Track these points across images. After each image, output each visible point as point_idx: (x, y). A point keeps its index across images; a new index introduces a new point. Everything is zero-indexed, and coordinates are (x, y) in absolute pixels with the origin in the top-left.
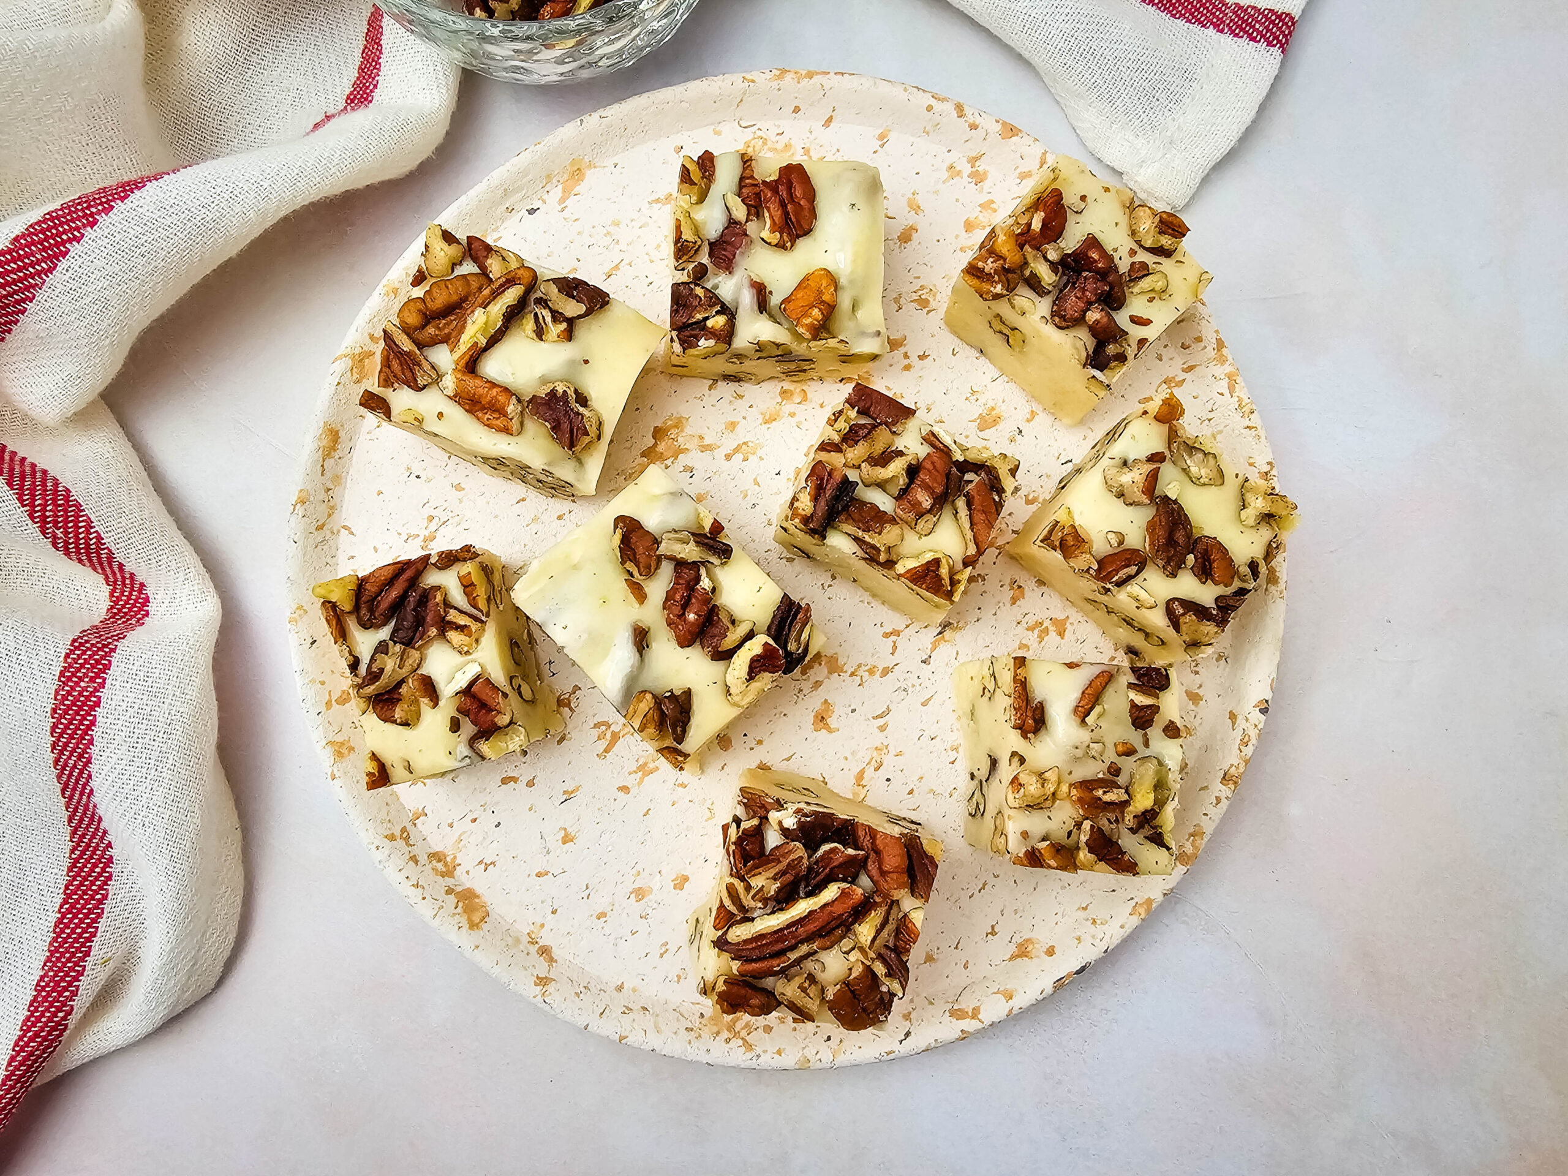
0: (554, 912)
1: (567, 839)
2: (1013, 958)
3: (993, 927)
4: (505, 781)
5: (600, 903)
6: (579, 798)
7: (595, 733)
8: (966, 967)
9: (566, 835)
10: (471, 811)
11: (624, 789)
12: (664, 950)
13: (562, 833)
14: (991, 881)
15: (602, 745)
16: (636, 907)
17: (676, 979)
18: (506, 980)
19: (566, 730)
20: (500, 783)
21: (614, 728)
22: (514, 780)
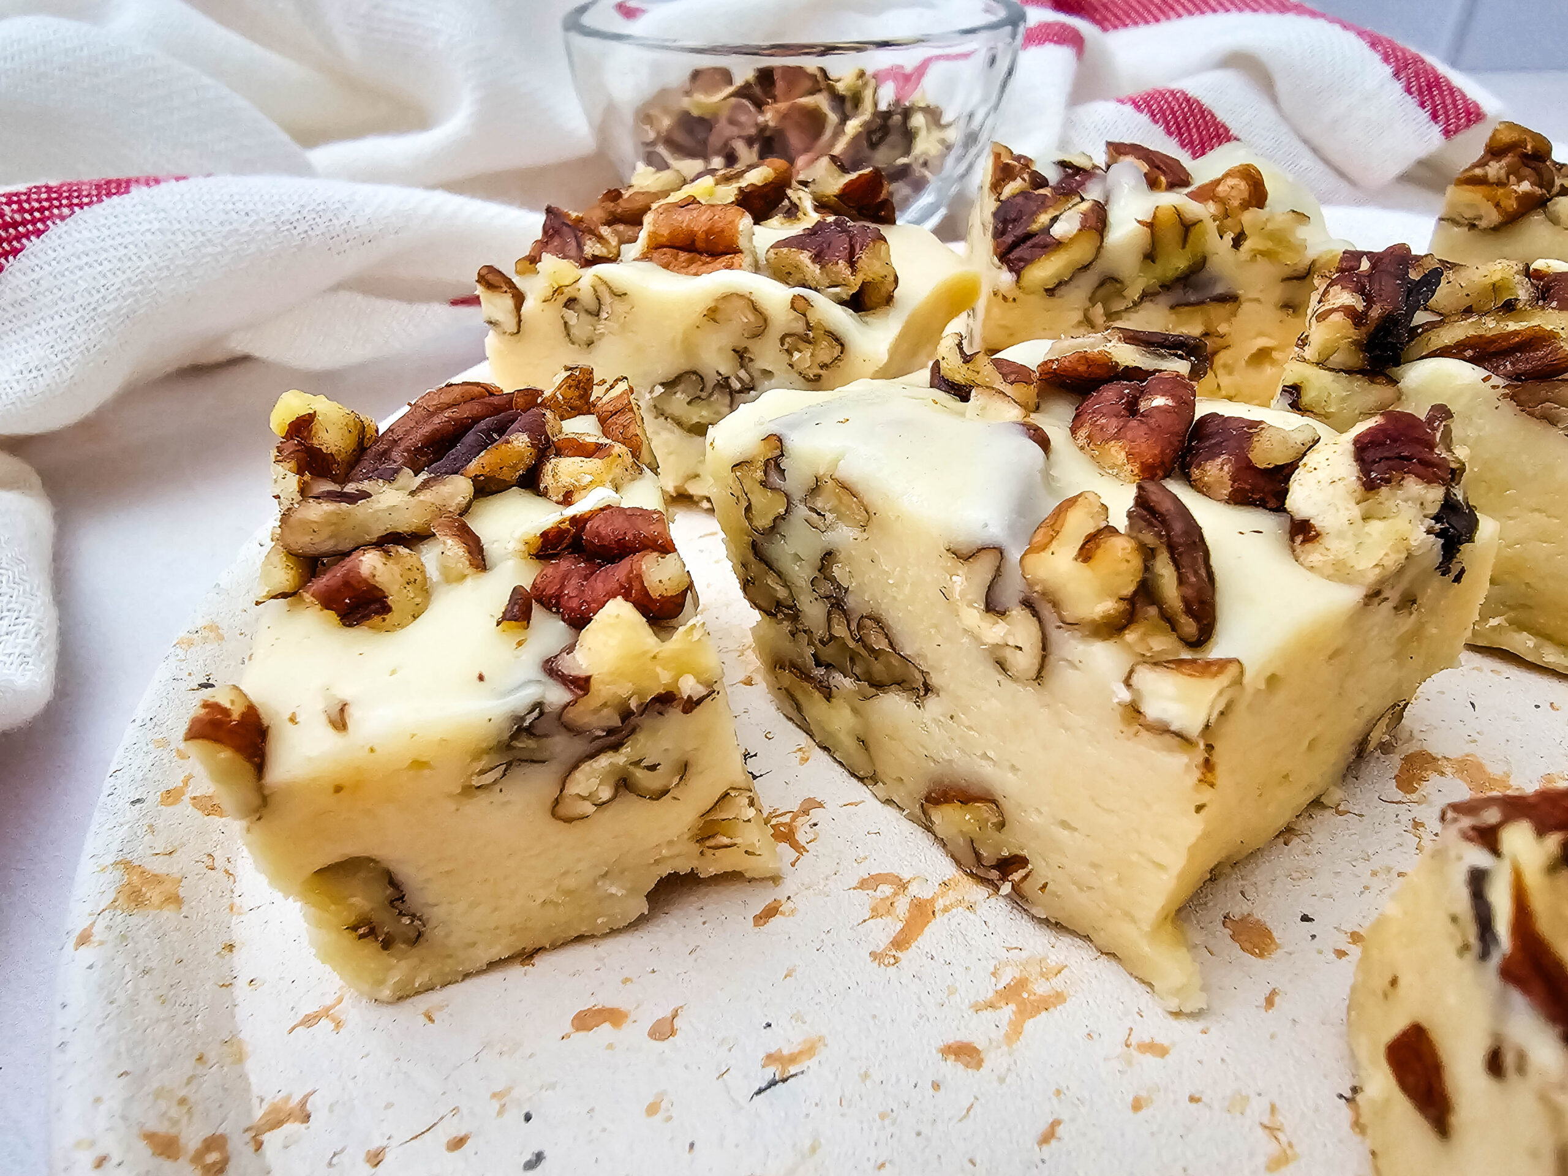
4: (585, 1021)
6: (813, 1081)
7: (864, 900)
10: (456, 1110)
11: (966, 1053)
15: (891, 927)
19: (780, 893)
20: (568, 1028)
21: (914, 889)
22: (614, 1016)
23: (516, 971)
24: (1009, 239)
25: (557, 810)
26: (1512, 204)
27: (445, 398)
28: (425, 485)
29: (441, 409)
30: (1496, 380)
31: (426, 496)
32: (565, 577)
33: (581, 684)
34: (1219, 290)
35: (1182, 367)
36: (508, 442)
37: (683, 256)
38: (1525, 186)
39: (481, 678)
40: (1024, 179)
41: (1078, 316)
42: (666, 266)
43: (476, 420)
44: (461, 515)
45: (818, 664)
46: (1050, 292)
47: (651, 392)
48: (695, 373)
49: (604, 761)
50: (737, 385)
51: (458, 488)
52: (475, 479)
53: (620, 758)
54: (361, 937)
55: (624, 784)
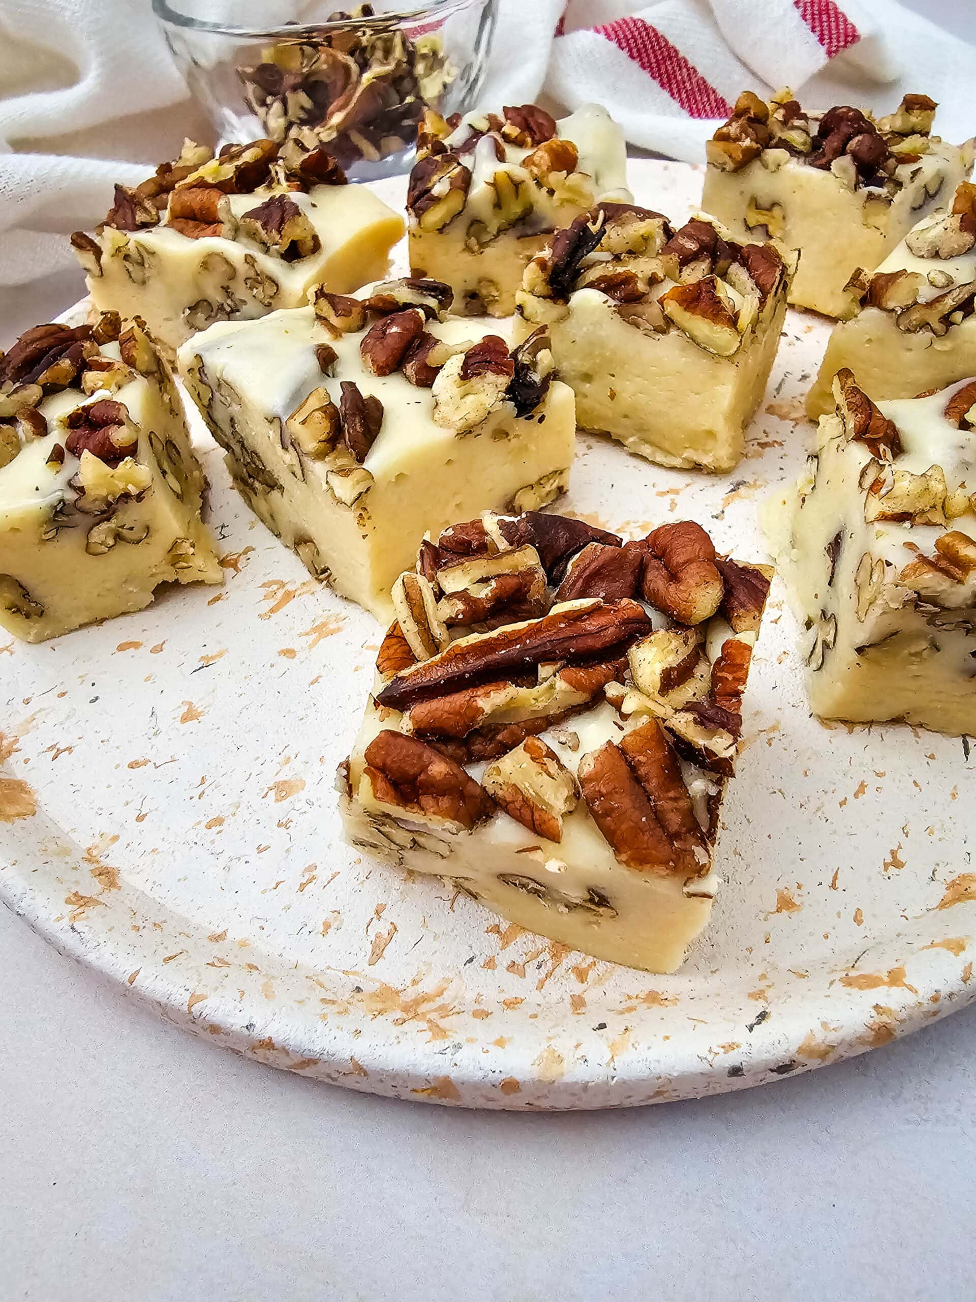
0: (140, 818)
1: (190, 715)
2: (944, 904)
3: (893, 853)
4: (122, 648)
5: (216, 804)
6: (220, 666)
7: (263, 591)
8: (858, 920)
9: (189, 710)
10: (62, 683)
11: (289, 653)
12: (307, 876)
13: (185, 709)
14: (872, 782)
15: (272, 603)
16: (276, 809)
17: (321, 929)
18: (18, 892)
19: (223, 590)
20: (115, 650)
21: (289, 587)
22: (136, 645)
23: (94, 630)
24: (416, 193)
25: (88, 549)
26: (739, 156)
27: (37, 335)
28: (16, 391)
29: (32, 342)
30: (612, 302)
31: (15, 397)
32: (79, 438)
33: (81, 490)
34: (545, 226)
35: (432, 302)
36: (57, 365)
37: (191, 223)
38: (747, 142)
39: (37, 489)
40: (427, 148)
41: (461, 246)
42: (181, 231)
43: (51, 348)
44: (36, 407)
45: (250, 476)
46: (441, 231)
47: (184, 313)
48: (206, 301)
49: (104, 526)
50: (228, 309)
51: (34, 392)
52: (44, 387)
53: (113, 524)
54: (14, 612)
55: (118, 537)
